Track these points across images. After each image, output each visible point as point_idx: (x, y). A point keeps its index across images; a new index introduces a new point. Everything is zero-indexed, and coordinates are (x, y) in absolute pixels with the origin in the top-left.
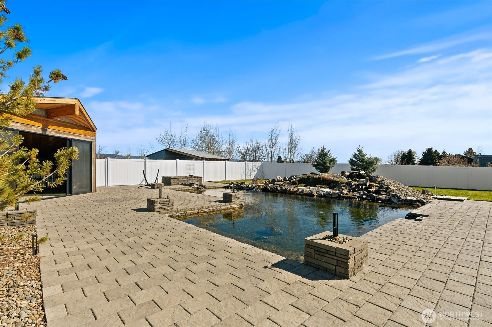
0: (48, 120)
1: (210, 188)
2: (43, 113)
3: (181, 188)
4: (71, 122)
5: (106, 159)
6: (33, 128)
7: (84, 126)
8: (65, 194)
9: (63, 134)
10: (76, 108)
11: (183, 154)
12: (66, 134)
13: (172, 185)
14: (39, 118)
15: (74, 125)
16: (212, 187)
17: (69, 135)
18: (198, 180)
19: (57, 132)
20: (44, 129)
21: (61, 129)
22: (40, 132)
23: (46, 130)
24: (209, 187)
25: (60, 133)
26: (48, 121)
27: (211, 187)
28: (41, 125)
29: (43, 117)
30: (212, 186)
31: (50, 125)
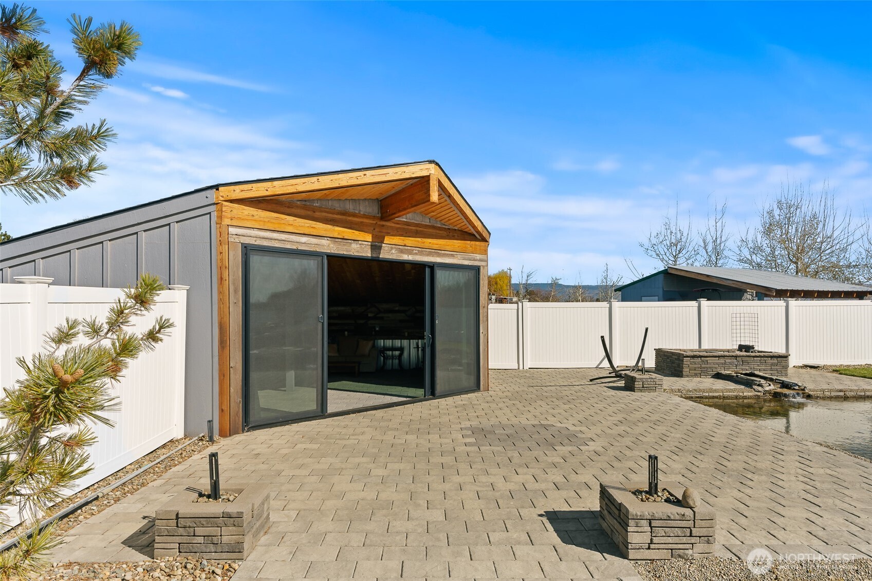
0: (384, 223)
1: (824, 398)
2: (374, 210)
3: (716, 391)
4: (433, 223)
6: (354, 246)
7: (461, 231)
9: (416, 254)
10: (431, 184)
11: (715, 281)
12: (421, 253)
14: (365, 220)
15: (439, 229)
16: (833, 394)
17: (428, 255)
18: (772, 364)
19: (402, 252)
20: (376, 247)
21: (410, 241)
22: (367, 253)
23: (380, 248)
24: (819, 394)
25: (410, 253)
26: (383, 226)
27: (827, 394)
28: (369, 238)
29: (374, 218)
30: (830, 391)
31: (388, 234)
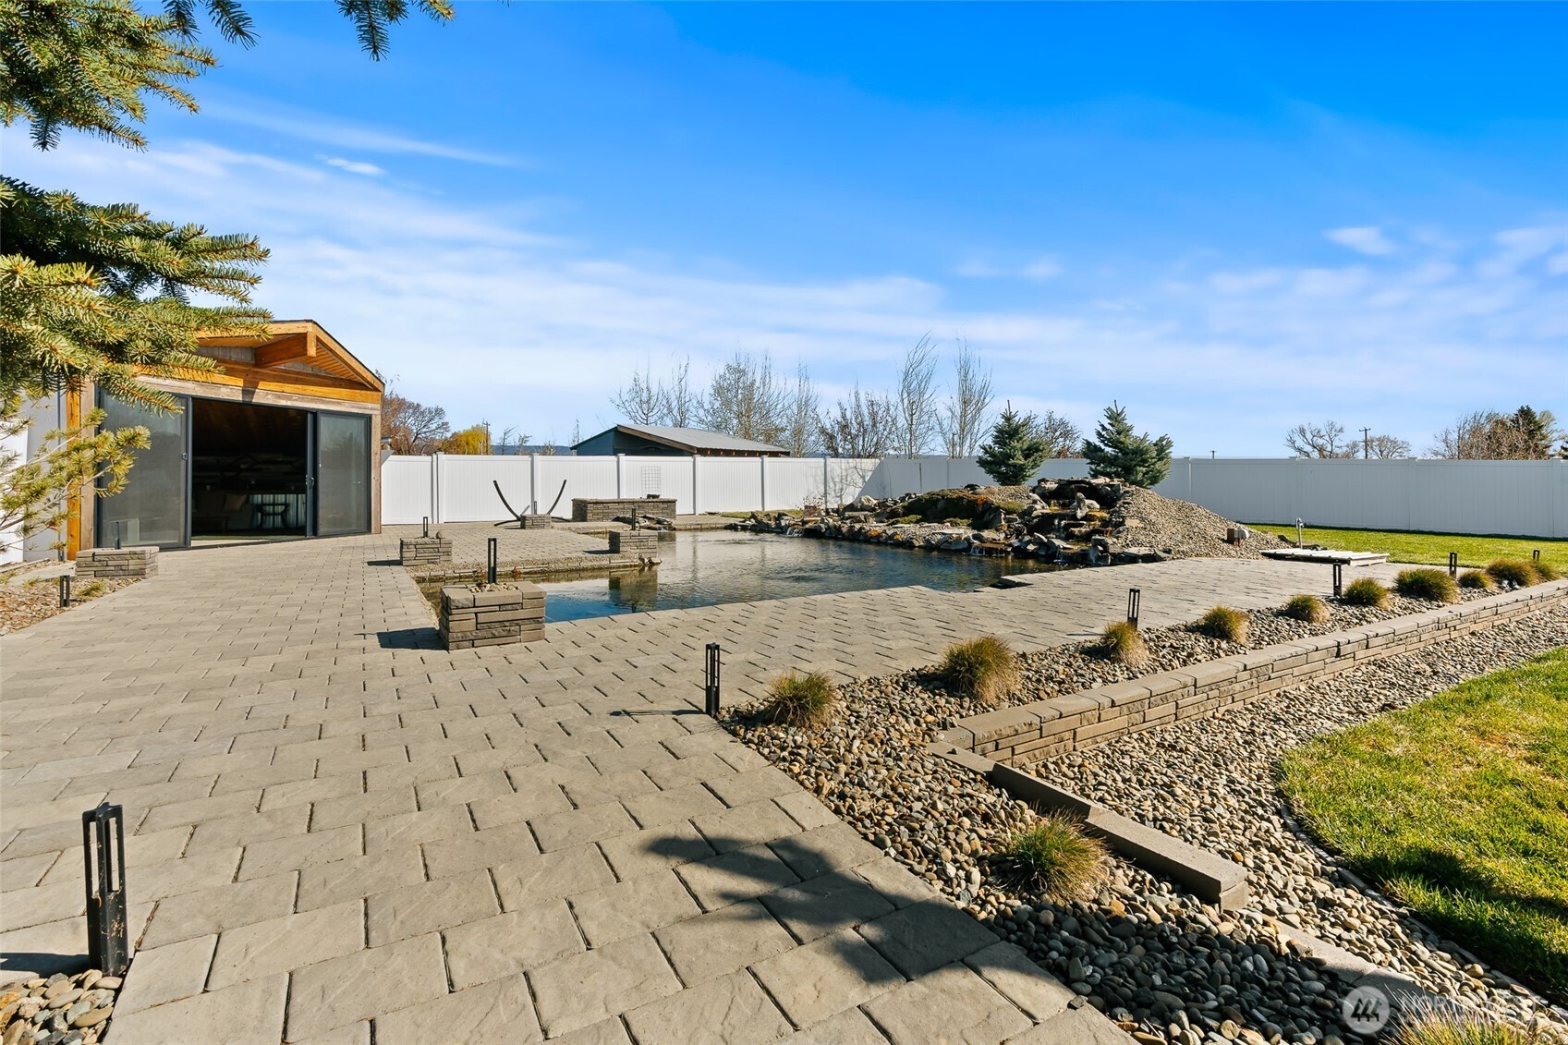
0: (258, 370)
1: (686, 530)
2: (248, 357)
3: (601, 528)
4: (316, 371)
5: (435, 456)
6: (224, 390)
7: (350, 380)
8: (303, 537)
9: (296, 400)
10: (308, 340)
11: (654, 439)
12: (302, 400)
13: (591, 520)
14: (236, 367)
15: (324, 377)
16: (693, 527)
17: (309, 402)
18: (663, 509)
19: (279, 397)
20: (248, 392)
21: (289, 388)
22: (238, 397)
23: (253, 393)
24: (682, 527)
25: (289, 399)
26: (258, 372)
27: (689, 527)
28: (240, 382)
29: (247, 364)
30: (691, 525)
31: (263, 380)
